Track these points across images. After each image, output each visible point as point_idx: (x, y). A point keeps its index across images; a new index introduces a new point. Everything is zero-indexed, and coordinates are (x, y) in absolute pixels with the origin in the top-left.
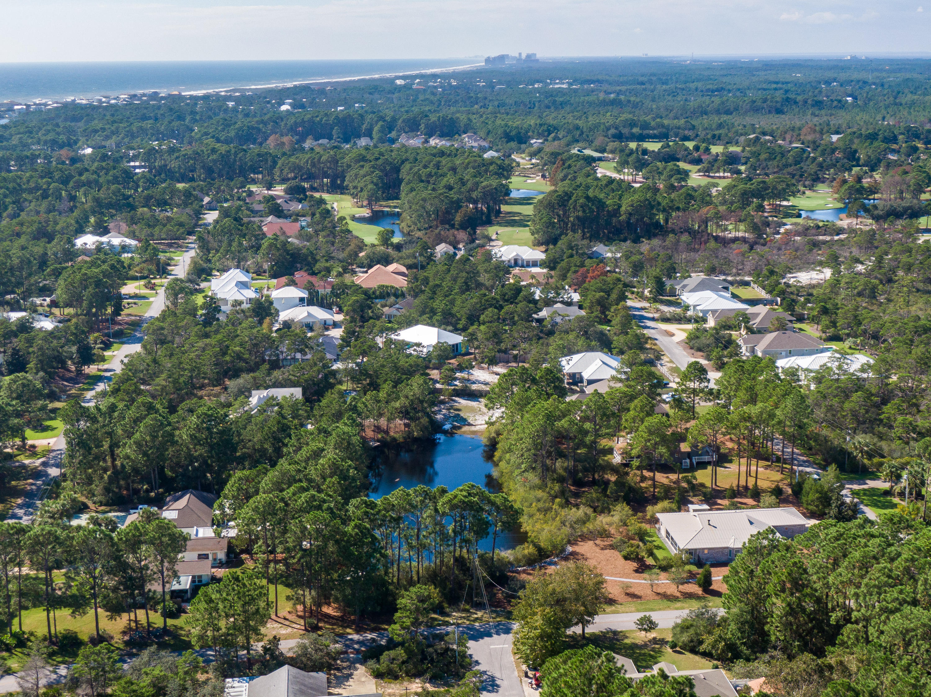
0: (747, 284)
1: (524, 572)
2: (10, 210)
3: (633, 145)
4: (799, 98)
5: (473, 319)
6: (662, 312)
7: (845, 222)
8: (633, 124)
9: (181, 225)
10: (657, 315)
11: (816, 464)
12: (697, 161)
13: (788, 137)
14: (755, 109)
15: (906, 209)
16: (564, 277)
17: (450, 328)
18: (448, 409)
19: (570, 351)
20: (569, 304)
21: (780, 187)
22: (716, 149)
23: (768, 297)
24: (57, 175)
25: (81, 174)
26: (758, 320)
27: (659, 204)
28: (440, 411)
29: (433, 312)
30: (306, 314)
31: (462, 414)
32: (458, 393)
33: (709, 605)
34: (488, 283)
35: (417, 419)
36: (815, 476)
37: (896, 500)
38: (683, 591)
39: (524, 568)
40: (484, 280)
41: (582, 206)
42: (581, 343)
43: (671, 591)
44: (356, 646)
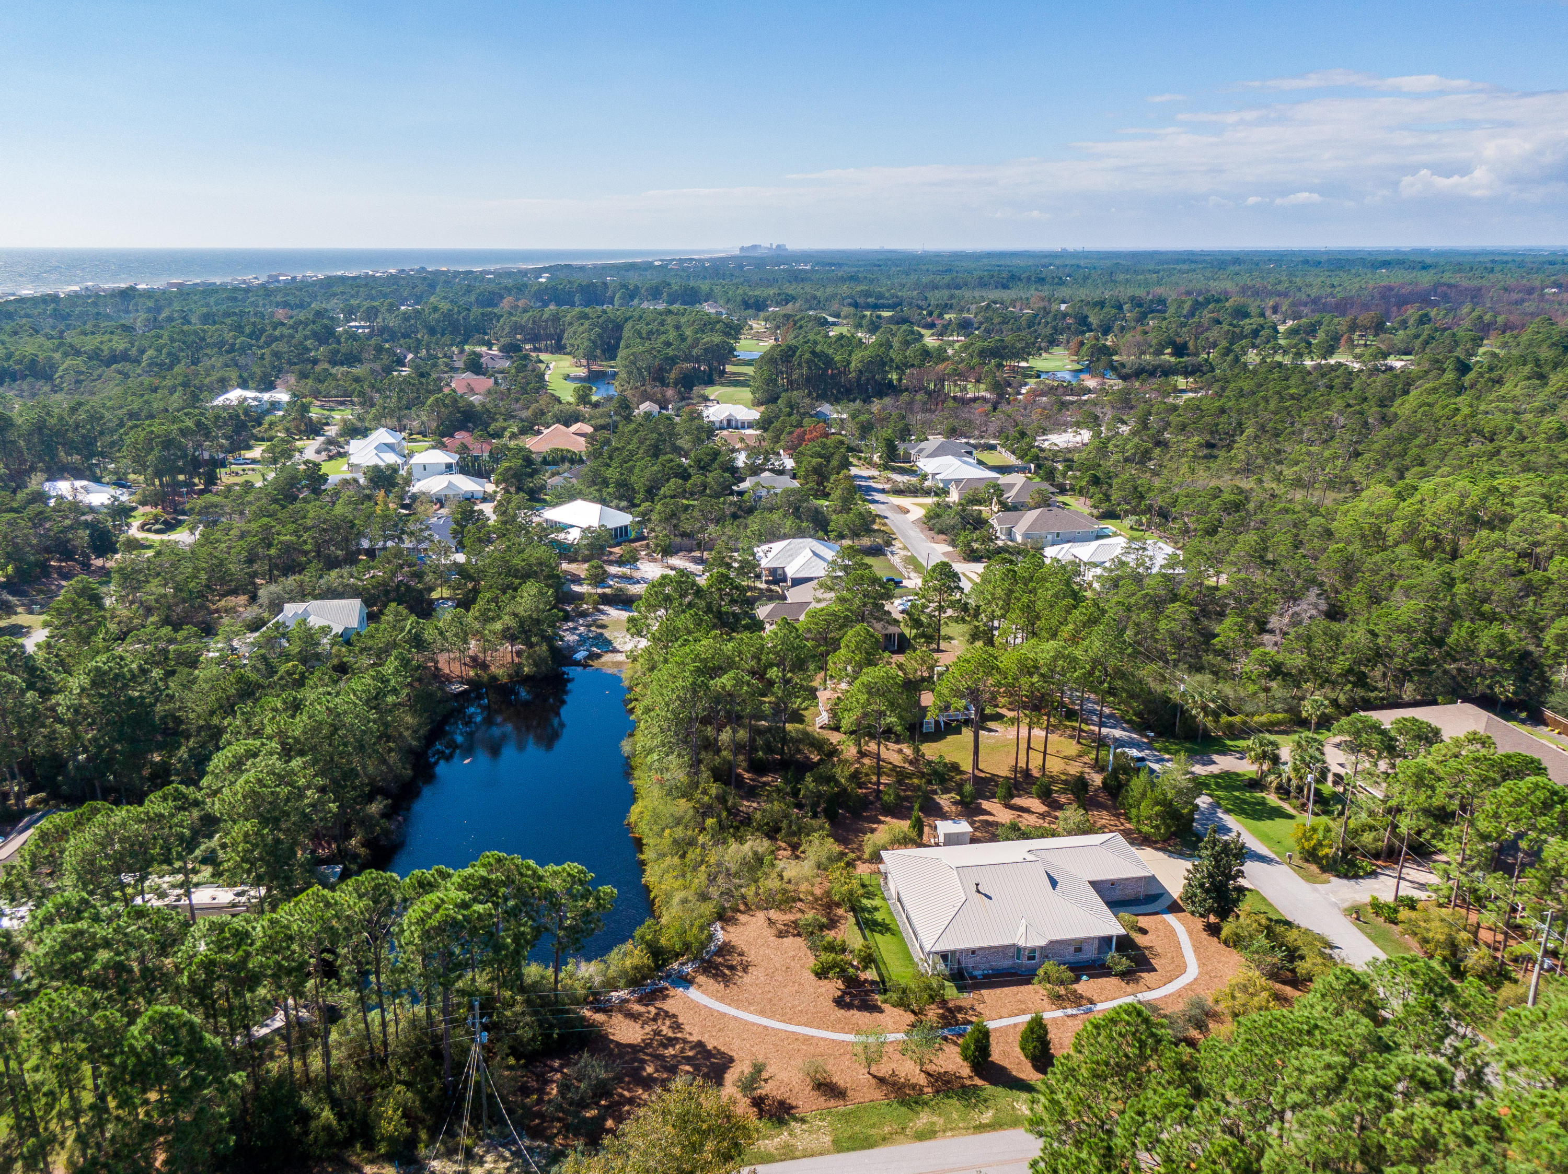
1: (622, 1007)
3: (868, 313)
4: (1022, 277)
5: (651, 493)
6: (894, 482)
7: (1091, 383)
8: (868, 294)
10: (887, 487)
11: (1127, 722)
12: (931, 326)
13: (1018, 305)
14: (982, 284)
15: (1156, 367)
16: (776, 439)
17: (623, 504)
18: (588, 626)
19: (773, 535)
20: (781, 472)
21: (1019, 345)
22: (949, 316)
23: (1019, 463)
24: (247, 330)
25: (275, 329)
26: (1013, 492)
27: (892, 360)
28: (576, 629)
29: (605, 483)
30: (445, 485)
31: (607, 634)
32: (607, 600)
33: (988, 1116)
34: (687, 446)
35: (531, 645)
36: (1135, 753)
37: (1273, 799)
38: (931, 1068)
39: (623, 994)
40: (684, 442)
41: (808, 362)
42: (789, 524)
43: (908, 1069)
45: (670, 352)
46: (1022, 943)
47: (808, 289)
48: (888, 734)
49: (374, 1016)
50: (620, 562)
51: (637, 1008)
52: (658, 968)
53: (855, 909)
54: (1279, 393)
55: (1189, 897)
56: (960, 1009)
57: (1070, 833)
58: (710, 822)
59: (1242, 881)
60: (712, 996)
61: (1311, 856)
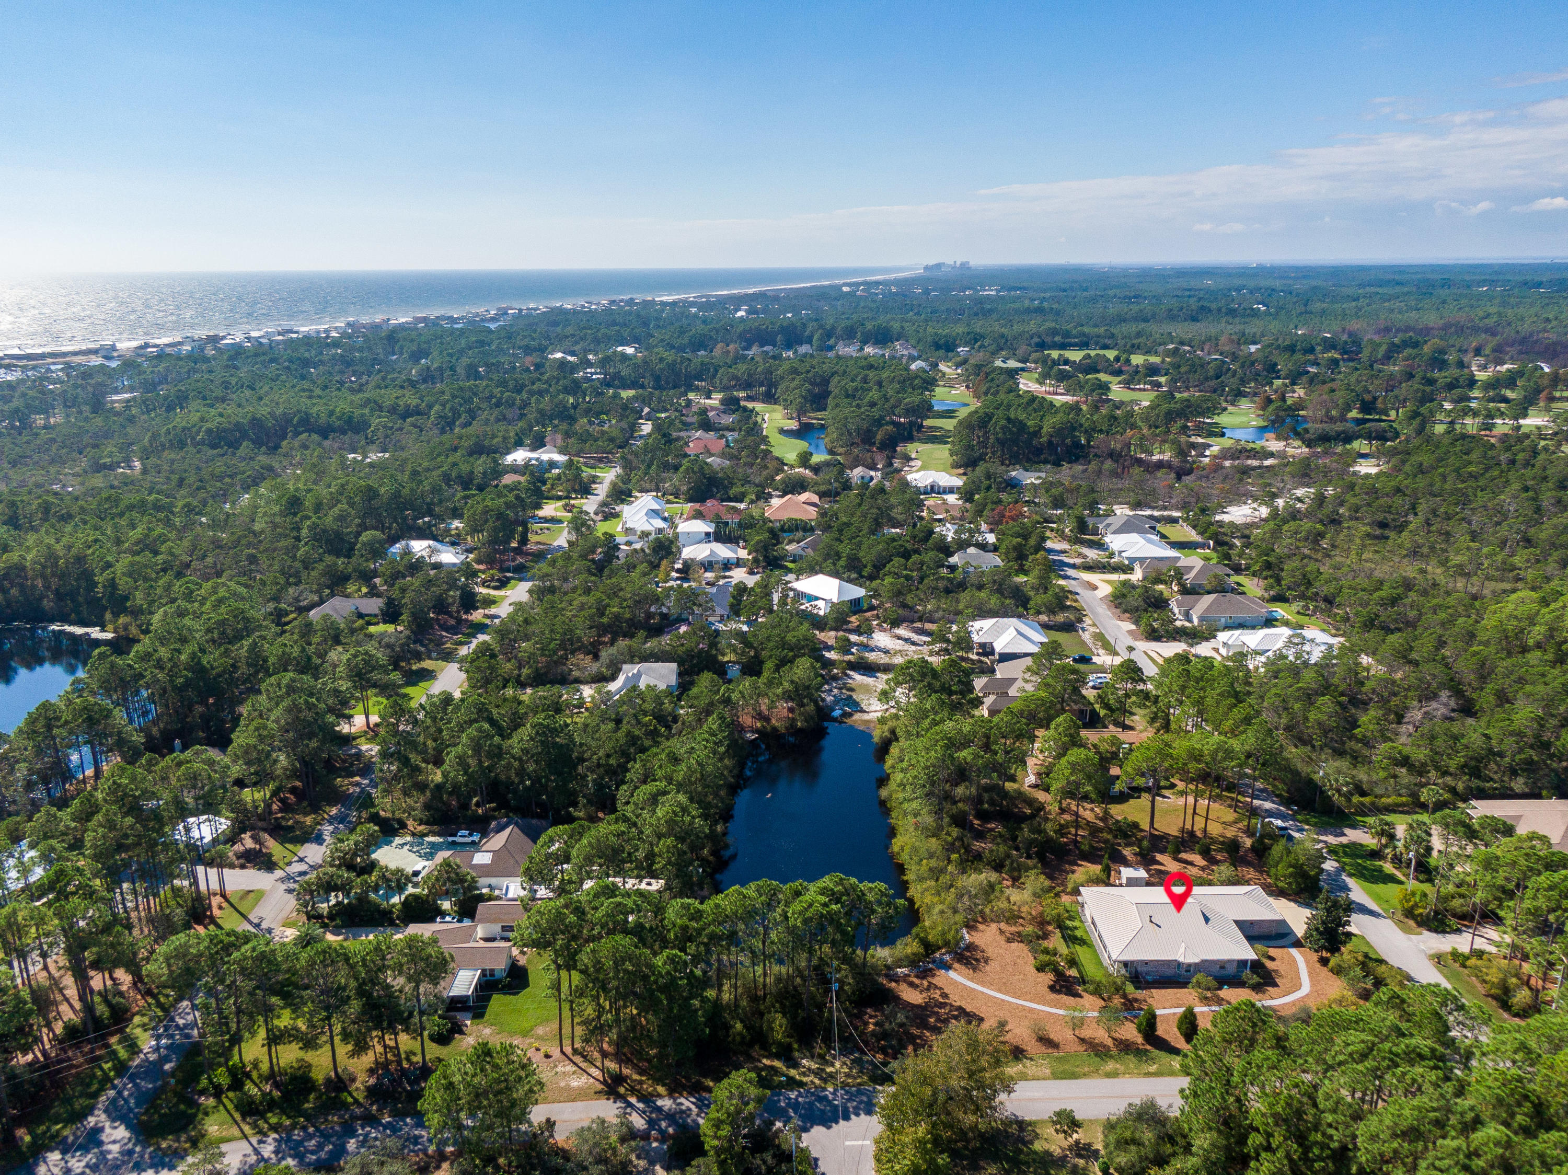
0: (1174, 521)
1: (905, 979)
2: (462, 420)
3: (1055, 354)
4: (1214, 306)
5: (878, 569)
6: (1085, 557)
7: (1275, 445)
8: (1054, 333)
9: (612, 440)
10: (1078, 561)
11: (1277, 796)
12: (1118, 373)
13: (1206, 348)
14: (1172, 316)
15: (1338, 434)
16: (979, 513)
17: (854, 576)
18: (840, 688)
19: (983, 613)
21: (1204, 406)
22: (1137, 359)
23: (1199, 539)
26: (1191, 575)
27: (1081, 425)
28: (831, 690)
29: (838, 555)
30: (707, 553)
31: (855, 695)
32: (853, 666)
33: (1153, 1068)
34: (900, 518)
35: (802, 705)
36: (1279, 823)
37: (1388, 868)
38: (1117, 1035)
39: (905, 970)
40: (897, 512)
41: (1002, 428)
42: (994, 601)
43: (1100, 1035)
44: (663, 1124)
45: (876, 413)
46: (1181, 959)
47: (995, 326)
48: (1086, 797)
49: (759, 970)
50: (858, 631)
51: (917, 981)
52: (927, 955)
53: (1061, 927)
54: (1457, 471)
55: (1307, 936)
56: (1136, 1000)
57: (1222, 883)
58: (954, 856)
59: (1348, 928)
60: (965, 977)
61: (1409, 913)
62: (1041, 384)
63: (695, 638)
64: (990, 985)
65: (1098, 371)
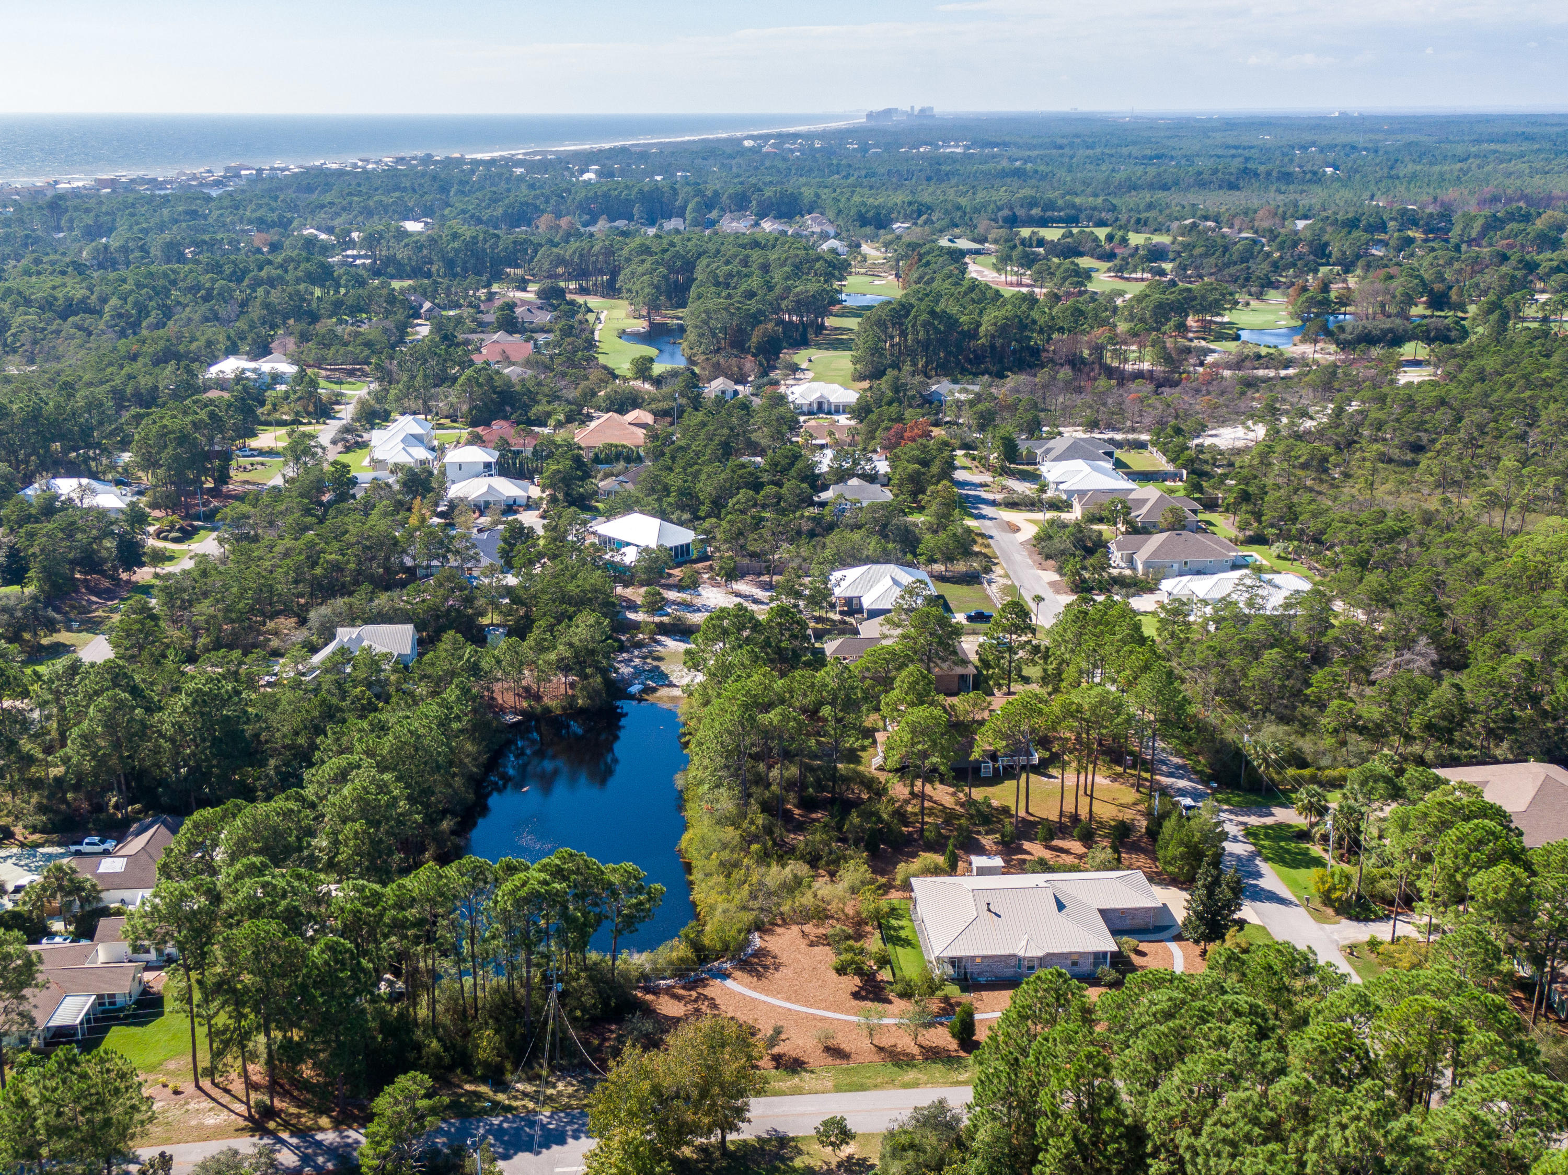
0: (1142, 446)
1: (668, 991)
2: (151, 319)
3: (1025, 232)
4: (1262, 169)
5: (718, 505)
6: (1011, 492)
7: (1298, 350)
8: (1032, 203)
9: (368, 345)
10: (999, 497)
11: (1196, 773)
12: (1110, 256)
13: (1238, 222)
14: (1202, 184)
15: (1385, 333)
16: (872, 436)
17: (686, 516)
18: (644, 658)
19: (853, 558)
20: (872, 478)
21: (1211, 298)
22: (1136, 239)
23: (1170, 468)
25: (261, 269)
26: (1144, 510)
27: (1034, 322)
28: (631, 660)
29: (667, 490)
30: (485, 489)
31: (663, 667)
32: (664, 629)
34: (764, 442)
35: (585, 677)
36: (1189, 802)
37: (1316, 850)
38: (925, 1043)
39: (670, 982)
40: (761, 437)
41: (926, 324)
42: (872, 546)
43: (906, 1043)
44: (320, 1160)
45: (753, 305)
46: (1021, 953)
47: (951, 194)
50: (680, 587)
51: (682, 992)
52: (700, 963)
53: (882, 926)
55: (1189, 925)
56: (958, 1004)
58: (755, 847)
59: (1240, 915)
60: (747, 986)
61: (1327, 900)
62: (998, 270)
63: (441, 592)
64: (777, 993)
65: (1081, 254)
